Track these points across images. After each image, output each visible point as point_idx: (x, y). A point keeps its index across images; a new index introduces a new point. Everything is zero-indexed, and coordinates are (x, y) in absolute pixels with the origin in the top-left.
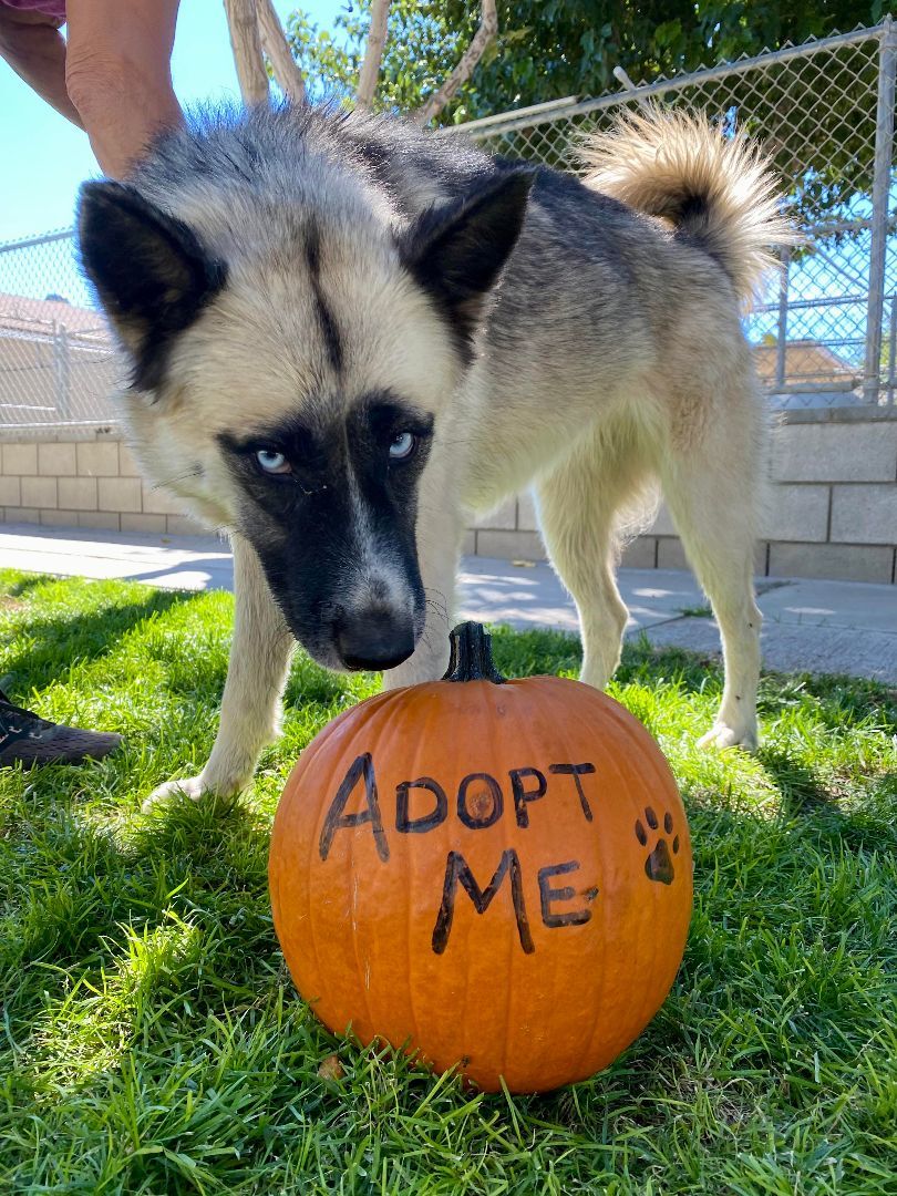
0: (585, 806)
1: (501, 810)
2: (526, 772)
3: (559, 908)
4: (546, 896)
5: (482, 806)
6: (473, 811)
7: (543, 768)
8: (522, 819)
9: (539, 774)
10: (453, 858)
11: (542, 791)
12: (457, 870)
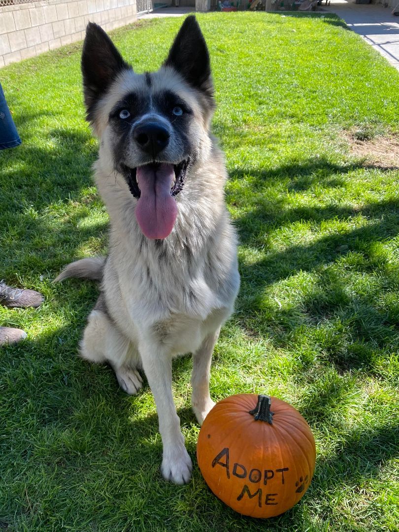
0: (283, 480)
1: (260, 479)
2: (269, 471)
3: (269, 502)
4: (267, 499)
5: (255, 477)
6: (253, 478)
7: (274, 470)
8: (265, 483)
9: (272, 472)
10: (246, 487)
11: (272, 477)
12: (246, 489)
